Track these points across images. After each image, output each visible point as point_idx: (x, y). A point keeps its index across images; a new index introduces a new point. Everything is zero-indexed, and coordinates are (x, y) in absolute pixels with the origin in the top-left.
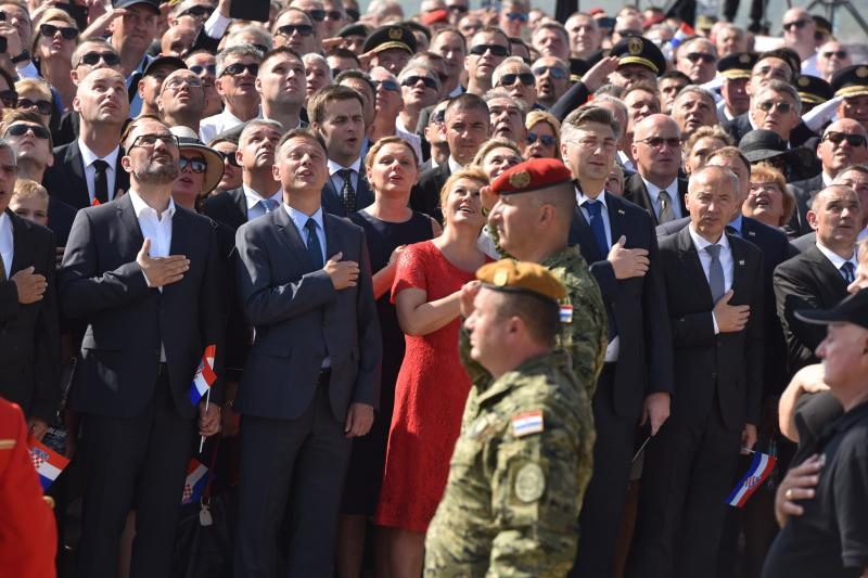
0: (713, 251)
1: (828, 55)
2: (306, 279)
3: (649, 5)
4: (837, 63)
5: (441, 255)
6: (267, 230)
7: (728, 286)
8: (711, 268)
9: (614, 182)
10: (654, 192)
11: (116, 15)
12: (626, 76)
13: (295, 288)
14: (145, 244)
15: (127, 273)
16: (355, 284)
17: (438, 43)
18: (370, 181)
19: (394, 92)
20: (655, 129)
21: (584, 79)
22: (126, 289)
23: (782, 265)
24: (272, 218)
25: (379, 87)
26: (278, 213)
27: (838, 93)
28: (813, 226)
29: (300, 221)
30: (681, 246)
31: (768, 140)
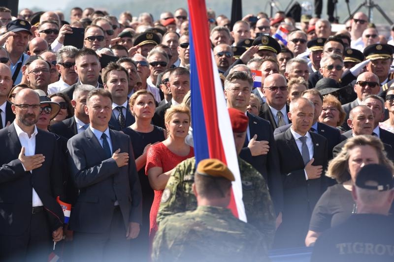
0: (303, 139)
1: (368, 36)
2: (104, 163)
3: (278, 10)
4: (372, 41)
5: (167, 149)
6: (83, 140)
7: (311, 156)
8: (302, 148)
9: (254, 107)
10: (275, 112)
11: (10, 35)
12: (261, 56)
13: (99, 168)
14: (22, 150)
15: (14, 165)
16: (127, 164)
17: (166, 39)
18: (132, 112)
19: (146, 67)
20: (273, 82)
21: (241, 57)
22: (14, 173)
23: (337, 146)
24: (84, 134)
25: (138, 65)
26: (87, 131)
27: (367, 58)
28: (351, 127)
29: (99, 135)
30: (286, 138)
31: (331, 83)
